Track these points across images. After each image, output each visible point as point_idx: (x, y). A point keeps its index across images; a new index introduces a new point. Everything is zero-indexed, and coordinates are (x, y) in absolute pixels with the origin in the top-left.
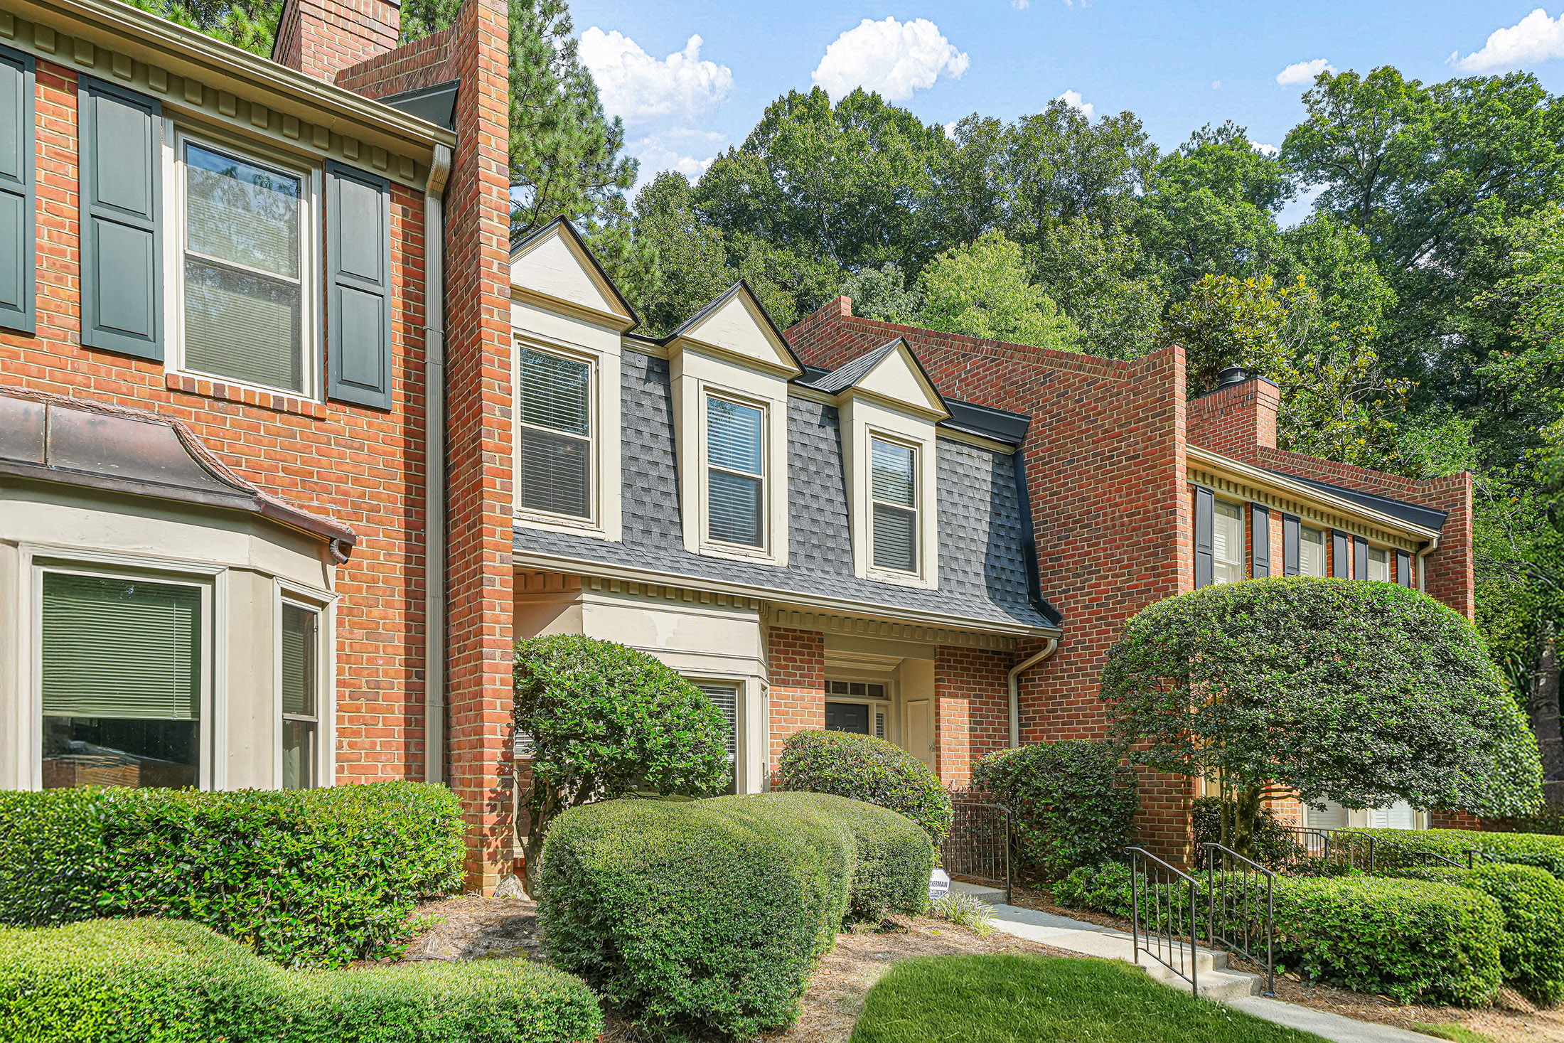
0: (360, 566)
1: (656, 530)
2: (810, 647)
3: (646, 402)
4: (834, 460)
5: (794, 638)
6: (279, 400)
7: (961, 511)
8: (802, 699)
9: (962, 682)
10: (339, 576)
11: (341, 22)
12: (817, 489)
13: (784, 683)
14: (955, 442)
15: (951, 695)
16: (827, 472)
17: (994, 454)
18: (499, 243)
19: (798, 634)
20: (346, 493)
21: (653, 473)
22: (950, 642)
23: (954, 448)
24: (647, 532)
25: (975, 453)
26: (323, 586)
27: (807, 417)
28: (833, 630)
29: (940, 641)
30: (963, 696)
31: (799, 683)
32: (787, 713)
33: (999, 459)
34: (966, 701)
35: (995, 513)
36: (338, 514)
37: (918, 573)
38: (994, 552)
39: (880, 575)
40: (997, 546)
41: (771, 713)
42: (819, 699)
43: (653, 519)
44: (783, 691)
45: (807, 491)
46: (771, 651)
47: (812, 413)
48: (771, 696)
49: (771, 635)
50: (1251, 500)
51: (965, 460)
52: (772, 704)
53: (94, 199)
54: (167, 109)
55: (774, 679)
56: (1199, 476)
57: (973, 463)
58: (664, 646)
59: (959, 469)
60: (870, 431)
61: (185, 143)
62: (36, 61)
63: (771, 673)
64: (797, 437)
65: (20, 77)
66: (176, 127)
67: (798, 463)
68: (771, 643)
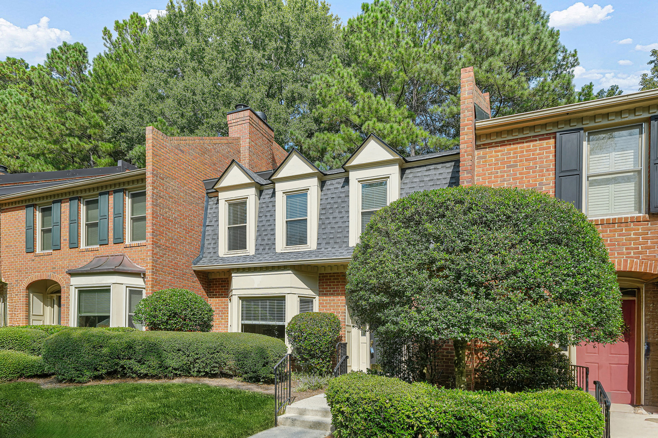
1: (267, 248)
2: (338, 279)
4: (348, 199)
5: (330, 276)
8: (334, 300)
11: (237, 123)
12: (336, 214)
13: (326, 295)
14: (425, 166)
16: (342, 206)
17: (455, 161)
19: (332, 274)
24: (264, 249)
25: (439, 166)
31: (332, 294)
32: (327, 306)
36: (145, 267)
41: (319, 307)
42: (342, 300)
43: (267, 244)
44: (325, 298)
45: (331, 217)
46: (319, 283)
47: (339, 183)
48: (319, 300)
49: (319, 277)
50: (650, 115)
51: (432, 172)
52: (320, 303)
53: (114, 214)
54: (126, 189)
55: (321, 294)
56: (561, 124)
57: (438, 172)
58: (257, 287)
59: (426, 179)
60: (359, 181)
61: (131, 194)
62: (109, 192)
63: (320, 291)
64: (330, 196)
65: (107, 196)
66: (129, 192)
67: (329, 206)
68: (320, 280)
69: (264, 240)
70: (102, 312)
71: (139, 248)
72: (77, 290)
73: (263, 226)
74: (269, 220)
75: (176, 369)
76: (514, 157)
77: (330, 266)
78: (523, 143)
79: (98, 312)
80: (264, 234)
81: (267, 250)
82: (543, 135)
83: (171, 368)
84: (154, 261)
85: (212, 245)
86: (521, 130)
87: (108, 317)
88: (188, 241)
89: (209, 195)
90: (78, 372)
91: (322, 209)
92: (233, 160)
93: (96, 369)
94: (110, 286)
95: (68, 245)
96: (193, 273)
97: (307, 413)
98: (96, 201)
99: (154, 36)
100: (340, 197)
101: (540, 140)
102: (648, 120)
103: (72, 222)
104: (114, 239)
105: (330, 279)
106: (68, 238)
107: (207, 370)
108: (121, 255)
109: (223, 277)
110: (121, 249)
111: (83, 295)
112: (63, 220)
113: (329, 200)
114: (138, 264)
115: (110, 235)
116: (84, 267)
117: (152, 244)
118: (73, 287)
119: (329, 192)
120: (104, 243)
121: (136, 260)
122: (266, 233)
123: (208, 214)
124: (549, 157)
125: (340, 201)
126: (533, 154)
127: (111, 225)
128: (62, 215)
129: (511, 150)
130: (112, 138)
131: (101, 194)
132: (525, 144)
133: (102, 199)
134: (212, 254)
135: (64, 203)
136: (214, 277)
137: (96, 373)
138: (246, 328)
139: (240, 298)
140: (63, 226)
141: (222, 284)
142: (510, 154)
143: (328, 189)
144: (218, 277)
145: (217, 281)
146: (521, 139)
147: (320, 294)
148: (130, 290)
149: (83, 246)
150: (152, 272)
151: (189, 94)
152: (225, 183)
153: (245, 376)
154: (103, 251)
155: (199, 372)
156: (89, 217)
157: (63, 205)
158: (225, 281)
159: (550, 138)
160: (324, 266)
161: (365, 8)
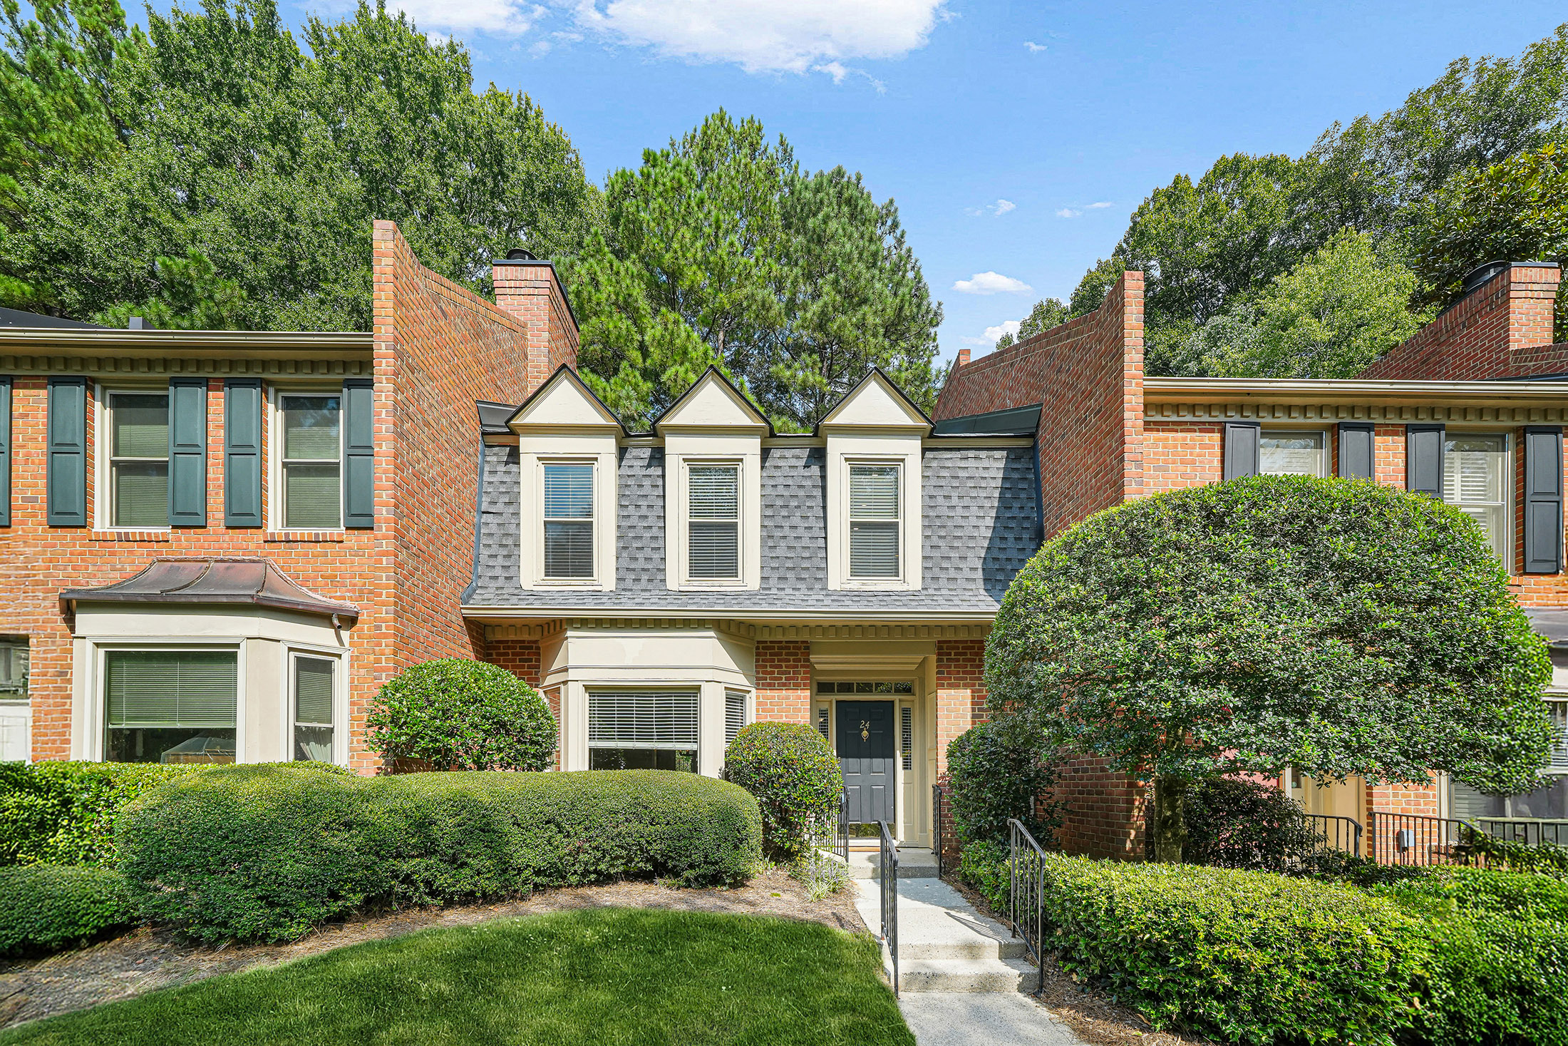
0: (362, 629)
1: (645, 577)
2: (796, 654)
3: (647, 482)
4: (818, 493)
5: (781, 648)
6: (317, 535)
7: (959, 511)
8: (788, 698)
9: (964, 673)
10: (351, 637)
11: (518, 291)
12: (796, 520)
13: (771, 686)
14: (959, 449)
15: (951, 686)
16: (808, 504)
17: (1008, 449)
18: (386, 397)
19: (784, 644)
20: (355, 585)
21: (647, 534)
22: (950, 636)
23: (958, 454)
24: (637, 580)
25: (983, 454)
26: (337, 644)
27: (793, 462)
28: (818, 638)
29: (937, 637)
30: (966, 686)
31: (784, 685)
33: (1014, 456)
34: (969, 691)
35: (1004, 504)
36: (351, 599)
37: (901, 577)
38: (998, 544)
39: (856, 584)
40: (1003, 539)
41: (757, 710)
42: (805, 697)
43: (643, 570)
44: (768, 693)
45: (786, 524)
46: (757, 661)
47: (798, 457)
48: (758, 697)
49: (758, 648)
50: (1337, 421)
51: (971, 463)
52: (759, 704)
53: (230, 443)
54: (269, 383)
55: (761, 683)
56: (1232, 410)
57: (981, 464)
58: (631, 664)
59: (962, 474)
60: (846, 460)
61: (285, 398)
62: (208, 379)
63: (758, 679)
64: (781, 481)
65: (200, 391)
66: (277, 391)
67: (779, 502)
68: (757, 654)
69: (636, 559)
70: (199, 719)
71: (319, 548)
72: (101, 652)
73: (630, 527)
74: (646, 517)
75: (538, 873)
76: (1163, 454)
77: (782, 627)
78: (1176, 431)
79: (182, 719)
80: (635, 545)
81: (644, 584)
82: (1204, 423)
83: (527, 873)
84: (399, 584)
85: (500, 561)
86: (1176, 408)
87: (230, 734)
88: (454, 543)
89: (488, 438)
90: (278, 910)
91: (767, 506)
92: (564, 366)
93: (334, 896)
94: (237, 646)
95: (42, 517)
96: (462, 623)
97: (934, 953)
98: (162, 402)
99: (161, 55)
100: (802, 487)
101: (1201, 431)
102: (1335, 430)
103: (58, 448)
104: (230, 512)
105: (781, 654)
106: (43, 495)
107: (602, 867)
108: (258, 562)
109: (526, 637)
110: (252, 546)
111: (125, 668)
112: (18, 439)
113: (781, 490)
114: (315, 591)
115: (211, 501)
116: (119, 585)
117: (395, 538)
118: (89, 644)
119: (777, 473)
120: (189, 521)
121: (306, 579)
122: (640, 545)
123: (485, 485)
124: (1212, 462)
125: (801, 493)
126: (1191, 454)
127: (217, 474)
128: (18, 423)
129: (1160, 440)
130: (32, 268)
131: (177, 382)
132: (1180, 435)
133: (181, 398)
134: (501, 582)
135: (25, 387)
136: (499, 637)
137: (335, 907)
138: (601, 759)
139: (587, 688)
140: (19, 456)
141: (523, 654)
142: (1157, 447)
143: (776, 467)
144: (512, 637)
145: (509, 648)
146: (1174, 423)
147: (758, 684)
148: (298, 659)
149: (102, 521)
150: (396, 612)
151: (276, 214)
152: (537, 415)
153: (689, 874)
154: (186, 543)
155: (586, 873)
156: (121, 442)
157: (19, 393)
158: (531, 648)
159: (1213, 431)
160: (767, 626)
161: (650, 158)
